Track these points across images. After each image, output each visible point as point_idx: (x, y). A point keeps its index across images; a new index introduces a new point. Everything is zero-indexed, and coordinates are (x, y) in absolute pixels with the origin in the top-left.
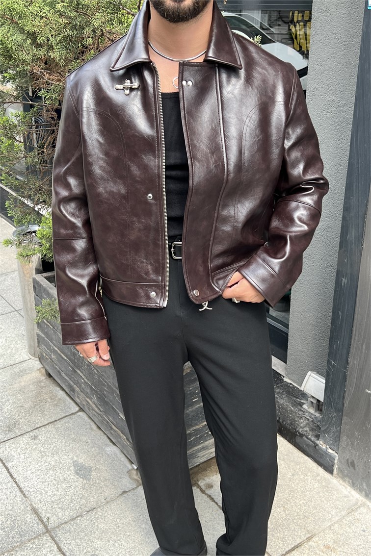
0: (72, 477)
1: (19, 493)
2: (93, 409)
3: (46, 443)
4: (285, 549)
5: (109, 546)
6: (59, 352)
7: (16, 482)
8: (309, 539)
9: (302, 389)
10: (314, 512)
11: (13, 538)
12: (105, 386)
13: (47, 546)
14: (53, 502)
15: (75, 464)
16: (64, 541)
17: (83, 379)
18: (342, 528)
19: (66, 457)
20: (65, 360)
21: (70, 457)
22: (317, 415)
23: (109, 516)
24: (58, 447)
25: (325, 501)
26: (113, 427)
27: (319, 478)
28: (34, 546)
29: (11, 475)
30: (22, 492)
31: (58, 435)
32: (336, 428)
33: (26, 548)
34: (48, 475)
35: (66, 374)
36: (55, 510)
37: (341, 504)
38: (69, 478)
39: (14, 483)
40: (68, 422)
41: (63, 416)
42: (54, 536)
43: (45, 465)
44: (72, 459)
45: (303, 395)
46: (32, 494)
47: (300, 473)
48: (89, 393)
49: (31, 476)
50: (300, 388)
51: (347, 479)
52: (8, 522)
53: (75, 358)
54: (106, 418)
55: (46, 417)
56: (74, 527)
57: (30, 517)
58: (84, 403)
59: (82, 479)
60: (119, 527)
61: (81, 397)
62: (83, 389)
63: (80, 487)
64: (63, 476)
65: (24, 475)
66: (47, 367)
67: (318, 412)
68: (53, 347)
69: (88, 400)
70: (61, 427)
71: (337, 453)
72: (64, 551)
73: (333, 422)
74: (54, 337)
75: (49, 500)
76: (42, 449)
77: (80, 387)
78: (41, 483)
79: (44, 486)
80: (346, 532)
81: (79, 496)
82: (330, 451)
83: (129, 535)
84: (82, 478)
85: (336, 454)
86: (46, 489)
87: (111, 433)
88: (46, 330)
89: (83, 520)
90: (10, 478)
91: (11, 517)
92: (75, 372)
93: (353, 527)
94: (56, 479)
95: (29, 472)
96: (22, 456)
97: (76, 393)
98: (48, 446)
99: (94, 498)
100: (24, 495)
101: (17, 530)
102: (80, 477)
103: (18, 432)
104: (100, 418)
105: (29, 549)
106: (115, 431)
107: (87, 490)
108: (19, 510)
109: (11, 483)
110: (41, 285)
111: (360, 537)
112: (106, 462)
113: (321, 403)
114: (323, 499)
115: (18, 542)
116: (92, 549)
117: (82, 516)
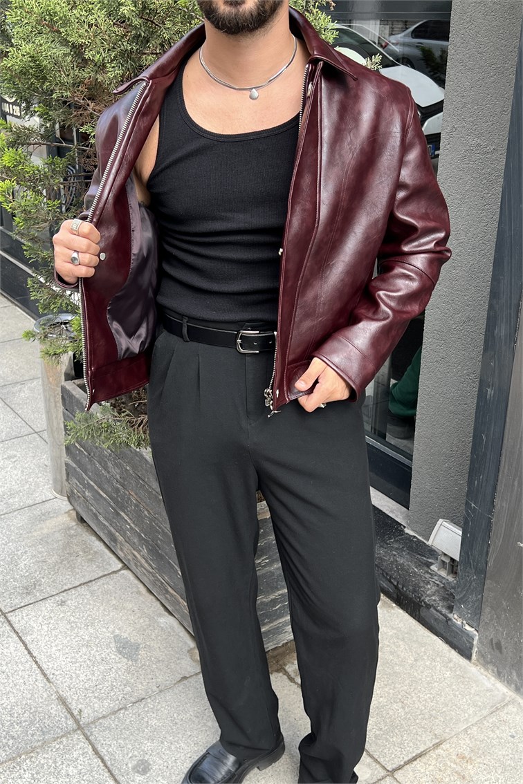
0: (113, 657)
1: (40, 677)
2: (142, 566)
3: (77, 610)
4: (403, 758)
5: (163, 750)
6: (96, 487)
7: (36, 662)
8: (437, 746)
9: (429, 543)
10: (444, 710)
11: (32, 735)
12: (159, 533)
13: (79, 747)
14: (87, 690)
15: (117, 639)
16: (102, 741)
17: (129, 525)
18: (483, 732)
19: (105, 630)
20: (105, 499)
21: (110, 629)
22: (450, 578)
23: (162, 709)
24: (94, 616)
25: (459, 696)
26: (170, 589)
27: (451, 665)
28: (62, 747)
29: (30, 653)
30: (45, 675)
31: (94, 601)
32: (476, 596)
33: (50, 749)
34: (80, 654)
35: (105, 518)
36: (90, 700)
37: (481, 700)
38: (108, 658)
39: (34, 663)
40: (108, 583)
41: (101, 574)
42: (89, 734)
43: (76, 640)
44: (113, 632)
45: (432, 552)
46: (58, 678)
47: (426, 658)
48: (137, 544)
49: (57, 654)
50: (427, 543)
51: (490, 667)
52: (25, 714)
53: (118, 496)
54: (160, 577)
55: (78, 576)
56: (116, 723)
57: (56, 709)
58: (129, 557)
59: (126, 660)
60: (176, 723)
61: (125, 550)
62: (128, 537)
63: (123, 671)
64: (100, 655)
65: (47, 652)
66: (79, 509)
67: (451, 575)
68: (87, 481)
69: (136, 553)
70: (98, 589)
71: (478, 631)
72: (102, 755)
73: (472, 587)
74: (89, 467)
75: (81, 686)
76: (72, 619)
77: (124, 535)
78: (71, 664)
79: (74, 668)
80: (488, 738)
81: (121, 682)
82: (467, 627)
83: (190, 736)
84: (126, 658)
85: (476, 632)
86: (78, 672)
87: (166, 598)
88: (78, 458)
89: (127, 714)
90: (28, 656)
91: (31, 709)
92: (118, 514)
93: (498, 732)
94: (91, 658)
95: (54, 649)
96: (45, 628)
97: (118, 544)
98: (80, 615)
99: (143, 685)
100: (48, 679)
101: (38, 725)
102: (124, 656)
103: (39, 596)
104: (152, 578)
105: (54, 750)
106: (172, 595)
107: (134, 674)
108: (40, 699)
109: (31, 663)
110: (73, 395)
111: (508, 745)
112: (160, 638)
113: (456, 564)
114: (457, 693)
115: (39, 741)
116: (139, 753)
117: (126, 709)
